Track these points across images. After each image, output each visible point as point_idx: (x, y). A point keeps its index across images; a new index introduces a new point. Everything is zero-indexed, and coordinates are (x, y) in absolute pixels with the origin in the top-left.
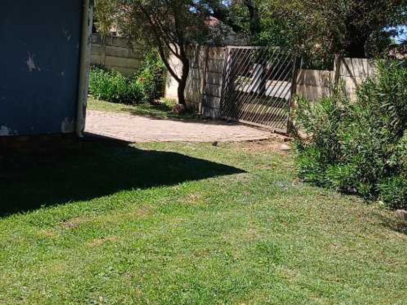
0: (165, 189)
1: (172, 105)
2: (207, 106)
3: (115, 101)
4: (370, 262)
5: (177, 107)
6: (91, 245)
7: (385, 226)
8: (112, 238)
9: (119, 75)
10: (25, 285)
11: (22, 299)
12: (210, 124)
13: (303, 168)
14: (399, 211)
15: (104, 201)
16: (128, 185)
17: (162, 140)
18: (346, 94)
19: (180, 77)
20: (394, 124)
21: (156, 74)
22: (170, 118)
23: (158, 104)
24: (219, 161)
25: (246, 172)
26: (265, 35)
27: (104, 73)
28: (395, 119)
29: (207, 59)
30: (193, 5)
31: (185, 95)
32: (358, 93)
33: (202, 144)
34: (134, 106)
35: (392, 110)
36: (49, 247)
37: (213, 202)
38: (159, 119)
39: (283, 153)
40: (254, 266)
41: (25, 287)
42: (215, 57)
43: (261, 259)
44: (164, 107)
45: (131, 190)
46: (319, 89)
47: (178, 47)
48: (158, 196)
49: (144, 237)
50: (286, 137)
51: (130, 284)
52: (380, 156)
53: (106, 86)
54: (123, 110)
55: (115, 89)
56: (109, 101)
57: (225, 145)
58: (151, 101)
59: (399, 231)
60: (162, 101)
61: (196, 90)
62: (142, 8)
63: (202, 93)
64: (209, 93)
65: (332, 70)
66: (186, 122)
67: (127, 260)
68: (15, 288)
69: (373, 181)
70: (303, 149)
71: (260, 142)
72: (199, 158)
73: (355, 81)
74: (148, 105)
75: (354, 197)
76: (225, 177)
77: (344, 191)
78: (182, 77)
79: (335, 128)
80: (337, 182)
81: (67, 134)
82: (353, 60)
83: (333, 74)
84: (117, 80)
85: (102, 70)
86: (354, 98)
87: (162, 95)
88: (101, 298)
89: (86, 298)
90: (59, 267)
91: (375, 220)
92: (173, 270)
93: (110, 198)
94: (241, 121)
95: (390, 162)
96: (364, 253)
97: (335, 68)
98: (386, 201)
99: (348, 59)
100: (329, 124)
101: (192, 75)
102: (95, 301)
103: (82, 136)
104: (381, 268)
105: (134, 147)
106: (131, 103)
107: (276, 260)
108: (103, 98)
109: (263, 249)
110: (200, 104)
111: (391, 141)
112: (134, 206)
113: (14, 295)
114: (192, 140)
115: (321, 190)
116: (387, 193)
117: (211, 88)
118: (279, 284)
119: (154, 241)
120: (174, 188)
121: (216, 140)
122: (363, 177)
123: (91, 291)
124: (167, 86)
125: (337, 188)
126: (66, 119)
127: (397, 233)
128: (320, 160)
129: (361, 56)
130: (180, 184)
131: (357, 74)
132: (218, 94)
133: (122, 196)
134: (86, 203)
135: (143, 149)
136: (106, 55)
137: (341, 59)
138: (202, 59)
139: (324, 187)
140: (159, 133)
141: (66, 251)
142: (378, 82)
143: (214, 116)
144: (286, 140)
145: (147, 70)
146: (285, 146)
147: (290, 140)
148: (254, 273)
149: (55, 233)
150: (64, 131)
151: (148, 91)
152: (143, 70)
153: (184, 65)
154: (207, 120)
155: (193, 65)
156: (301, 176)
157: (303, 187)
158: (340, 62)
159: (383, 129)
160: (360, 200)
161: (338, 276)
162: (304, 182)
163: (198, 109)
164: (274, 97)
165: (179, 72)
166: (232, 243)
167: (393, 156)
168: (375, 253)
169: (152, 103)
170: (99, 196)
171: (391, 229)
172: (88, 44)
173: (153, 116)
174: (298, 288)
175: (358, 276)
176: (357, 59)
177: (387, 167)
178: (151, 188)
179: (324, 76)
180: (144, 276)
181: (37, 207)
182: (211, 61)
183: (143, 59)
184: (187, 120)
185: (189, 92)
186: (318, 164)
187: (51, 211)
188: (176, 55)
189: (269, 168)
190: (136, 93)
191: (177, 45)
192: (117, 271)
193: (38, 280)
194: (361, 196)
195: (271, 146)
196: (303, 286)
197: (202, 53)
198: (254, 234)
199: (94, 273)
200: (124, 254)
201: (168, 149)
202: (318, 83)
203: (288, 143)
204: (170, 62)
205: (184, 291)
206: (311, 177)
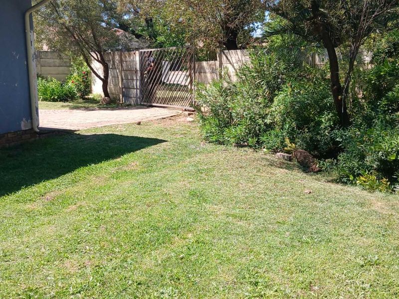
0: (112, 161)
1: (99, 98)
2: (126, 96)
3: (54, 100)
4: (268, 192)
5: (104, 100)
6: (68, 211)
7: (272, 166)
8: (84, 203)
9: (54, 80)
10: (27, 247)
11: (28, 258)
12: (131, 109)
13: (207, 133)
14: (278, 154)
15: (69, 177)
16: (84, 163)
17: (100, 126)
18: (230, 77)
19: (103, 77)
20: (266, 94)
21: (83, 76)
22: (100, 108)
23: (88, 99)
24: (145, 136)
25: (167, 141)
26: (161, 39)
27: (42, 80)
28: (267, 90)
29: (121, 61)
30: (103, 21)
31: (108, 90)
32: (237, 75)
33: (130, 125)
34: (70, 102)
35: (263, 84)
36: (37, 217)
37: (149, 167)
38: (93, 110)
39: (189, 124)
40: (191, 207)
41: (28, 249)
42: (128, 59)
43: (194, 201)
44: (93, 101)
45: (87, 166)
46: (209, 75)
47: (98, 54)
48: (107, 167)
49: (107, 199)
50: (190, 112)
51: (106, 234)
52: (260, 118)
53: (46, 89)
54: (63, 106)
55: (53, 91)
56: (50, 101)
57: (146, 124)
58: (82, 97)
59: (282, 168)
60: (91, 96)
61: (116, 85)
62: (66, 28)
63: (121, 87)
64: (126, 87)
65: (217, 60)
66: (113, 110)
67: (99, 218)
68: (20, 250)
69: (257, 135)
70: (205, 119)
71: (171, 118)
72: (131, 135)
73: (233, 66)
74: (81, 100)
75: (246, 149)
76: (153, 147)
77: (239, 145)
78: (104, 77)
79: (226, 101)
80: (233, 140)
81: (26, 130)
82: (230, 51)
83: (218, 63)
84: (53, 84)
85: (40, 78)
86: (234, 79)
87: (90, 92)
88: (87, 247)
89: (76, 249)
90: (50, 230)
91: (264, 162)
92: (135, 219)
93: (72, 174)
94: (154, 104)
95: (268, 121)
96: (262, 186)
97: (218, 59)
98: (268, 149)
99: (227, 51)
100: (221, 100)
101: (111, 74)
102: (84, 250)
103: (39, 131)
104: (276, 195)
105: (79, 134)
106: (68, 101)
107: (205, 201)
108: (45, 99)
109: (194, 195)
110: (121, 95)
111: (266, 106)
112: (93, 178)
113: (22, 256)
114: (121, 123)
115: (223, 147)
116: (269, 143)
117: (128, 83)
118: (211, 217)
119: (115, 201)
120: (118, 160)
121: (139, 121)
122: (250, 134)
123: (79, 243)
124: (92, 84)
125: (234, 144)
126: (24, 119)
127: (281, 170)
128: (219, 126)
129: (235, 48)
130: (122, 156)
131: (234, 61)
132: (133, 86)
133: (81, 172)
134: (55, 180)
135: (87, 134)
136: (42, 66)
137: (222, 51)
138: (117, 62)
139: (224, 144)
140: (95, 120)
141: (51, 218)
142: (251, 66)
143: (133, 103)
144: (189, 114)
145: (75, 74)
146: (190, 119)
147: (192, 114)
148: (191, 213)
149: (37, 206)
150: (23, 128)
151: (80, 90)
152: (72, 74)
153: (104, 67)
154: (129, 106)
155: (111, 67)
156: (206, 139)
157: (210, 147)
158: (221, 53)
159: (260, 98)
160: (251, 150)
161: (249, 205)
162: (210, 142)
163: (119, 100)
164: (177, 84)
165: (101, 73)
166: (171, 193)
167: (269, 116)
168: (270, 185)
169: (84, 99)
170: (64, 174)
171: (276, 167)
172: (33, 60)
173: (87, 109)
174: (224, 217)
175: (263, 203)
176: (233, 51)
177: (265, 124)
178: (101, 163)
179: (211, 65)
180: (114, 226)
181: (19, 189)
182: (125, 62)
183: (71, 66)
184: (113, 109)
185: (111, 87)
186: (217, 128)
187: (30, 190)
188: (98, 61)
189: (182, 136)
190: (70, 93)
191: (97, 53)
192: (94, 226)
193: (37, 242)
194: (251, 147)
195: (179, 120)
196: (228, 216)
197: (117, 58)
198: (185, 185)
199: (77, 230)
200: (95, 213)
201: (106, 132)
202: (207, 71)
203: (191, 116)
204: (92, 66)
205: (146, 233)
206: (214, 139)
